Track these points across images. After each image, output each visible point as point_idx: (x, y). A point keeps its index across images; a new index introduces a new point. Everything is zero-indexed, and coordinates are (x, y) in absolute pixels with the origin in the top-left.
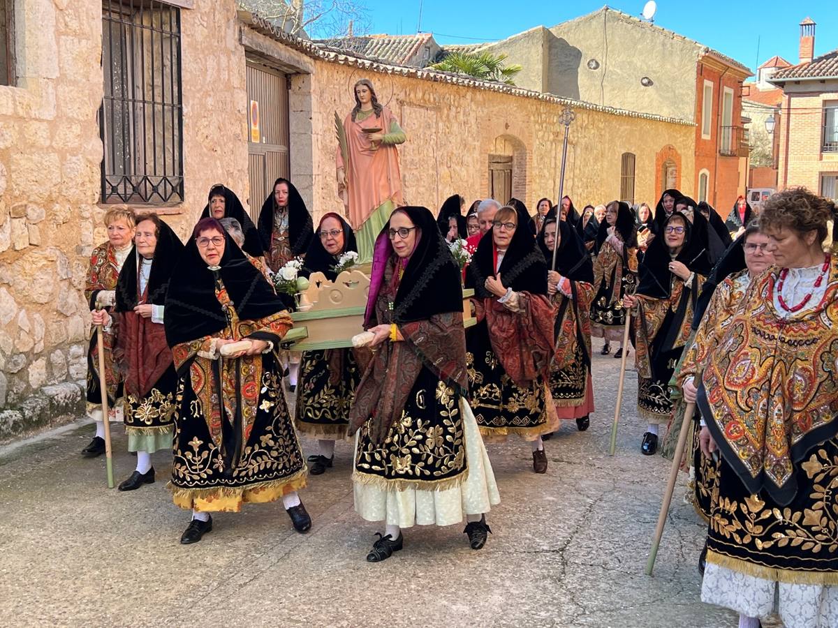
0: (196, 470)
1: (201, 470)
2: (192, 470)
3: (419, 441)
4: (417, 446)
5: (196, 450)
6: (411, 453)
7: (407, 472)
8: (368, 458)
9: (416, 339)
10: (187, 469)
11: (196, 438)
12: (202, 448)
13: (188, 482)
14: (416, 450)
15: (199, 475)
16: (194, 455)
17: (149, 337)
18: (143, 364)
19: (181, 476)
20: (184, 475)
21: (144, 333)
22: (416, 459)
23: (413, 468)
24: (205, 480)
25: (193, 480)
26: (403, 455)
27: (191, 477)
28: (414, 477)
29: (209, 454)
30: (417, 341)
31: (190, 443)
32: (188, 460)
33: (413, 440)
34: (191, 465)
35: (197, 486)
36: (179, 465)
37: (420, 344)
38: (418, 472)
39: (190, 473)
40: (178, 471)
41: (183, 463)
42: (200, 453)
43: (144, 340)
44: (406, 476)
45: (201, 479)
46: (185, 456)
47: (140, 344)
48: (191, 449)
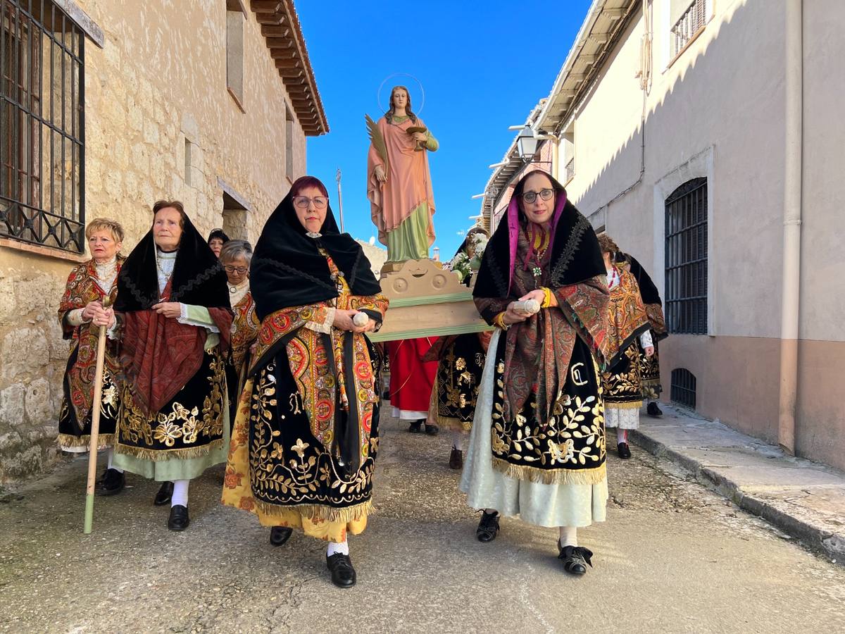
0: (303, 481)
1: (309, 480)
2: (298, 481)
3: (580, 423)
4: (579, 429)
5: (302, 456)
6: (573, 437)
7: (570, 460)
8: (519, 448)
9: (574, 302)
10: (292, 481)
11: (299, 441)
12: (308, 452)
13: (295, 497)
14: (577, 434)
15: (307, 487)
16: (299, 463)
17: (170, 340)
18: (160, 373)
19: (285, 491)
20: (289, 490)
21: (164, 336)
22: (580, 444)
23: (576, 455)
24: (314, 494)
25: (300, 494)
26: (563, 440)
27: (297, 491)
28: (579, 466)
29: (316, 460)
30: (576, 305)
31: (293, 448)
32: (294, 471)
33: (574, 421)
34: (297, 475)
35: (305, 501)
36: (282, 478)
37: (578, 308)
38: (583, 461)
39: (296, 486)
40: (280, 485)
41: (287, 476)
42: (306, 460)
43: (164, 345)
44: (569, 465)
45: (310, 492)
46: (289, 466)
47: (157, 349)
48: (294, 455)
